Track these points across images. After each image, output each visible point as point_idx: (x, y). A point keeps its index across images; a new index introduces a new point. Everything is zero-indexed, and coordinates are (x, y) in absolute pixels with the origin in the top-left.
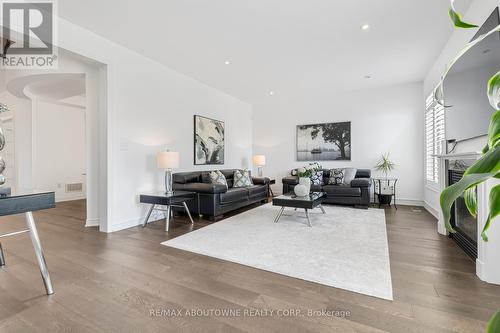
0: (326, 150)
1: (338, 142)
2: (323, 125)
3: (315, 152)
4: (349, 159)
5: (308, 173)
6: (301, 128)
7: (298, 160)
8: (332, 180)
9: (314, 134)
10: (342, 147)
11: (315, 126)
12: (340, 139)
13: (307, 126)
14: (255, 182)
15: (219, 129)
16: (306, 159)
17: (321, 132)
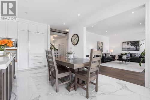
0: (131, 48)
1: (135, 46)
2: (131, 42)
3: (128, 49)
4: (139, 50)
5: (126, 54)
6: (124, 42)
7: (123, 51)
8: (133, 56)
9: (128, 44)
10: (136, 48)
11: (128, 42)
12: (136, 45)
13: (125, 42)
14: (111, 56)
15: (102, 44)
16: (125, 51)
17: (130, 43)
